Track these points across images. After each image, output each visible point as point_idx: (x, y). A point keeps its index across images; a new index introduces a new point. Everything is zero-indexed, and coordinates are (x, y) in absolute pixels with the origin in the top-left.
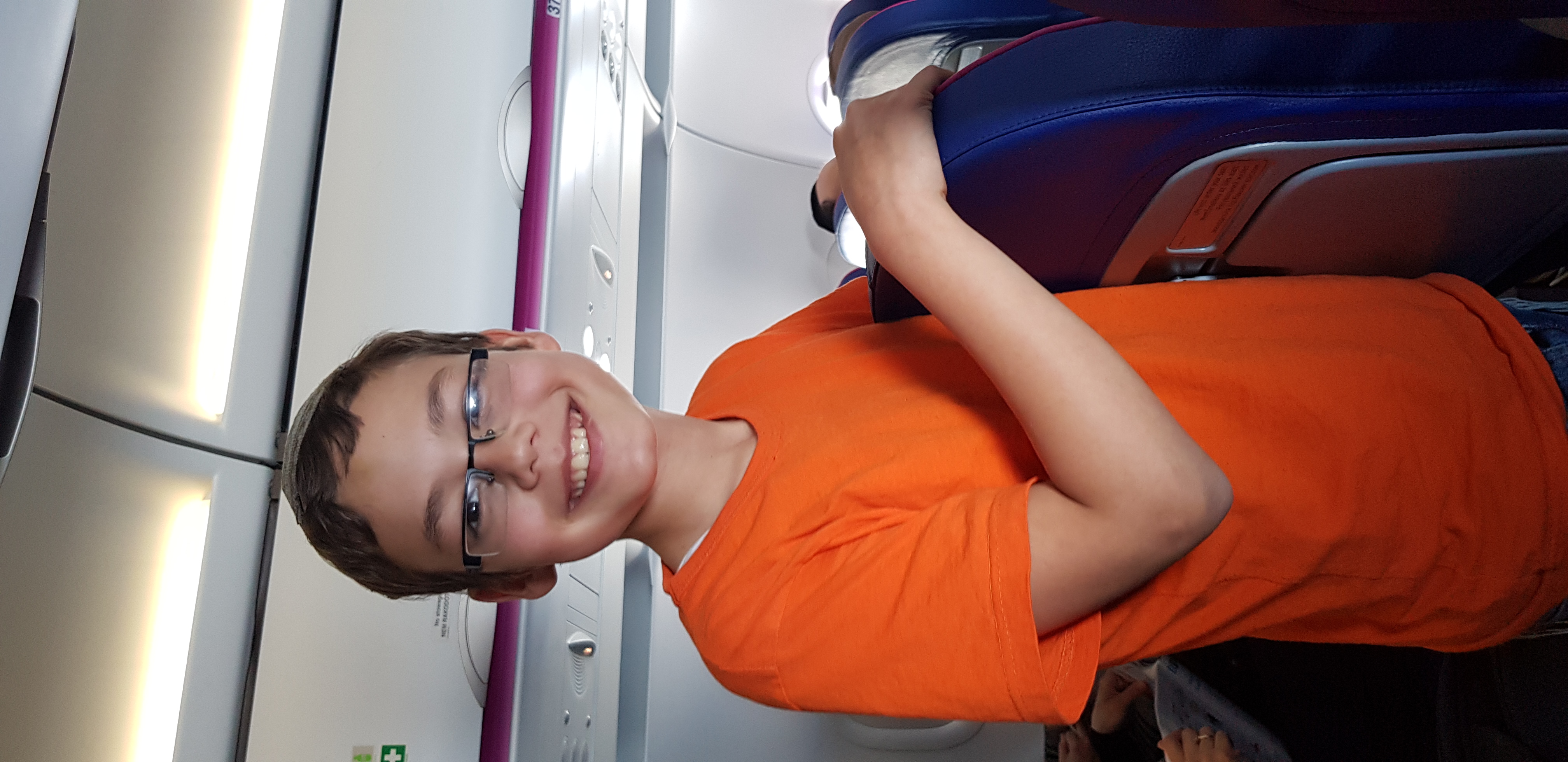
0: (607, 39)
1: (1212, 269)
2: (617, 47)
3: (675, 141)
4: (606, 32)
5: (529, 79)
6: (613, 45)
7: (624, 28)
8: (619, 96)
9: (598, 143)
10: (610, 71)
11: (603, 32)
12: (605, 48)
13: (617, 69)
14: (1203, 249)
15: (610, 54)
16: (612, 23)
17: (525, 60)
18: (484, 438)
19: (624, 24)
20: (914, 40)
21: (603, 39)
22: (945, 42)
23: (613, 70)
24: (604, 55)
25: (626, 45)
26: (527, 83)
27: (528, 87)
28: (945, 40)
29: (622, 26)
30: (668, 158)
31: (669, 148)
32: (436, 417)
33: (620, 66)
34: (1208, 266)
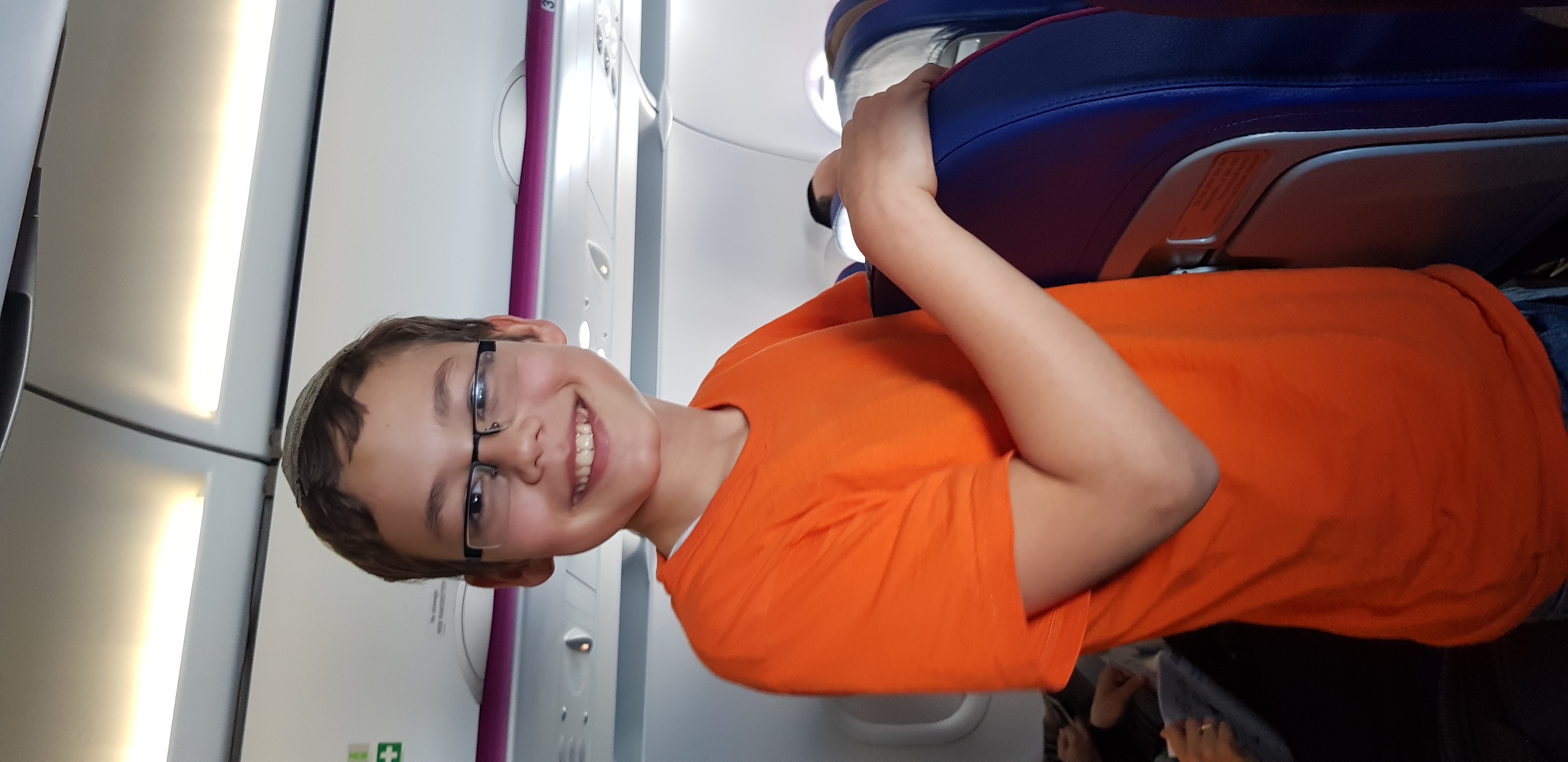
0: (603, 34)
1: (1212, 260)
2: (612, 41)
3: (671, 135)
4: (601, 26)
5: (525, 74)
6: (608, 39)
7: (619, 22)
8: (615, 90)
9: (594, 137)
10: (606, 65)
11: (598, 26)
12: (599, 42)
13: (613, 63)
14: (1203, 240)
15: (606, 48)
16: (607, 18)
17: (519, 55)
18: (489, 431)
19: (619, 18)
20: (911, 33)
21: (599, 33)
22: (942, 35)
23: (608, 64)
24: (599, 49)
25: (621, 39)
26: (522, 78)
27: (522, 83)
28: (943, 33)
29: (617, 20)
30: (664, 152)
31: (664, 142)
32: (442, 407)
33: (615, 60)
34: (1207, 257)
